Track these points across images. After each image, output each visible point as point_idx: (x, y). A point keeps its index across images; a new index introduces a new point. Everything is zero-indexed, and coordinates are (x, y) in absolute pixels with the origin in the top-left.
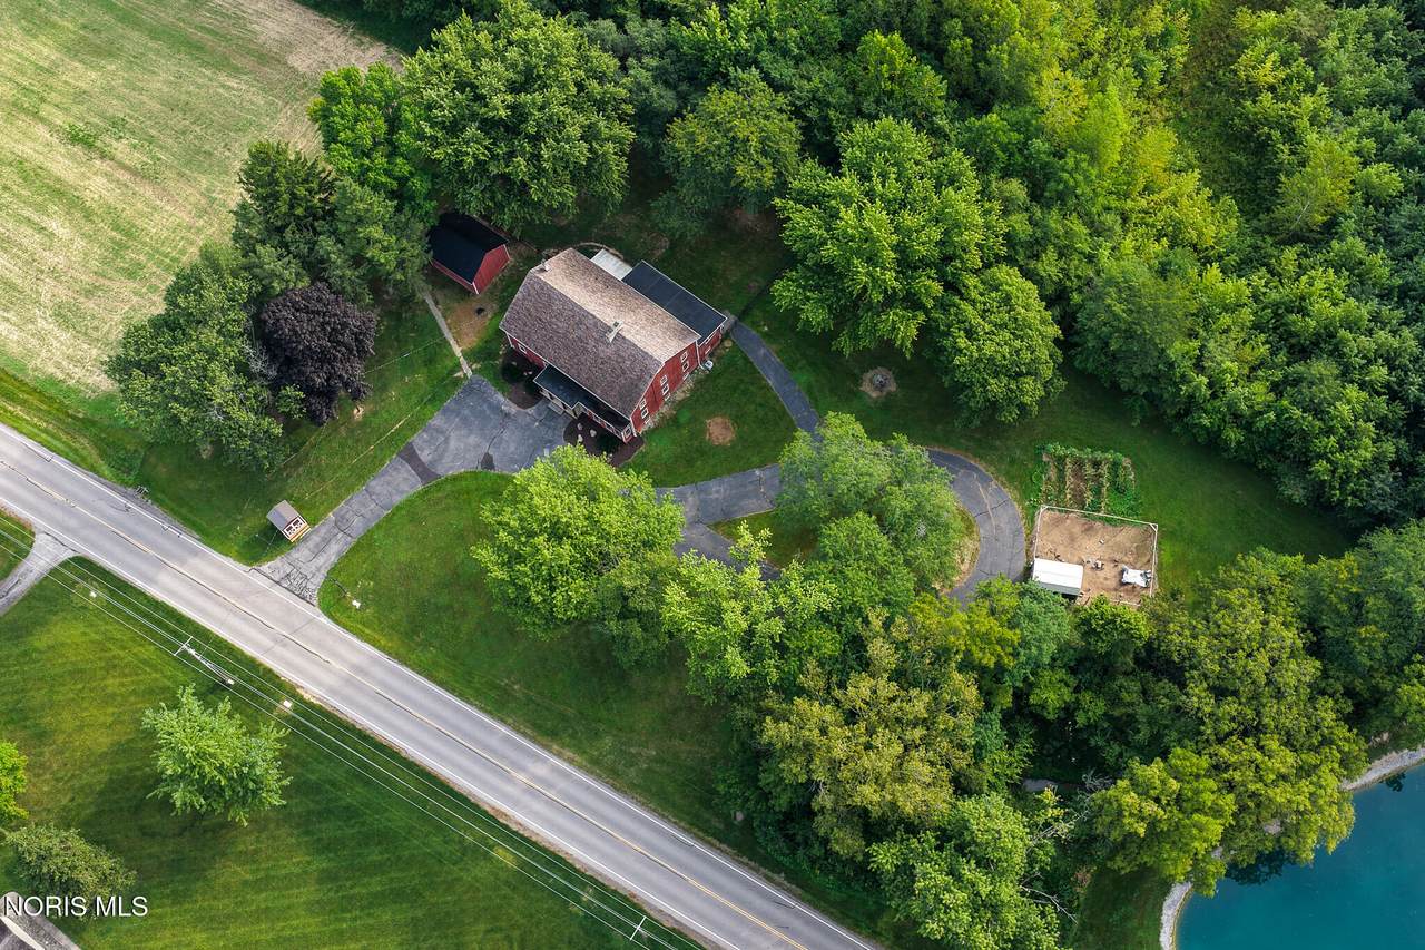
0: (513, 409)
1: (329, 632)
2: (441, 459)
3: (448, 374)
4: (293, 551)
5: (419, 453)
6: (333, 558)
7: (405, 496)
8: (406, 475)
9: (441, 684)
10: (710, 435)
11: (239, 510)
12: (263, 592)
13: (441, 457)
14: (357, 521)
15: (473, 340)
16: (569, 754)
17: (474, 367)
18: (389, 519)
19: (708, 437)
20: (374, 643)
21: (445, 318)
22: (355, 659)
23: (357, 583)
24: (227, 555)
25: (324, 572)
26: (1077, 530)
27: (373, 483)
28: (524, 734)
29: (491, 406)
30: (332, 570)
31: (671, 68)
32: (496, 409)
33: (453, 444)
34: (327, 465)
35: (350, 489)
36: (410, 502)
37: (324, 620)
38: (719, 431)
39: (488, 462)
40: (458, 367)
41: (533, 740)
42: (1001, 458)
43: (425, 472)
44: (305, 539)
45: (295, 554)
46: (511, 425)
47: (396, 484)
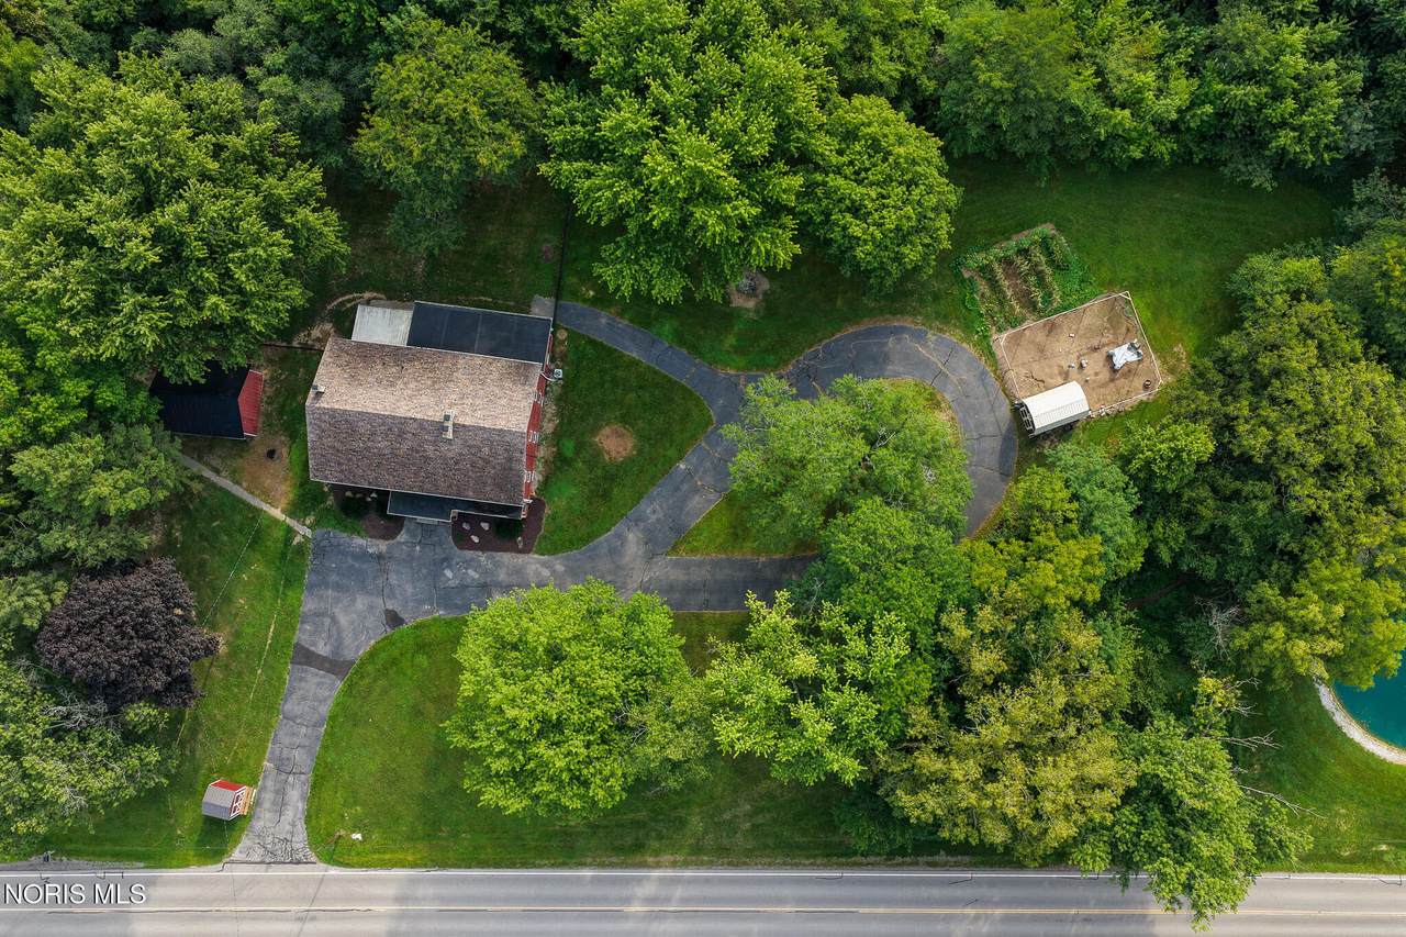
0: (382, 546)
1: (350, 880)
2: (341, 644)
3: (285, 545)
4: (254, 822)
5: (312, 648)
6: (300, 805)
7: (330, 703)
8: (316, 680)
9: (497, 865)
10: (608, 453)
11: (168, 815)
12: (254, 881)
13: (340, 641)
14: (298, 755)
15: (286, 491)
16: (666, 858)
17: (308, 522)
18: (330, 734)
19: (607, 458)
20: (401, 864)
21: (238, 483)
22: (391, 891)
23: (343, 816)
24: (187, 866)
25: (301, 826)
26: (1040, 337)
27: (288, 707)
28: (612, 866)
29: (356, 557)
30: (308, 820)
31: (303, 51)
32: (363, 556)
33: (343, 620)
34: (225, 716)
35: (267, 727)
36: (341, 706)
37: (334, 871)
38: (615, 443)
39: (394, 619)
40: (290, 531)
41: (623, 865)
42: (922, 301)
43: (334, 666)
44: (257, 803)
45: (258, 825)
46: (392, 566)
47: (315, 695)
